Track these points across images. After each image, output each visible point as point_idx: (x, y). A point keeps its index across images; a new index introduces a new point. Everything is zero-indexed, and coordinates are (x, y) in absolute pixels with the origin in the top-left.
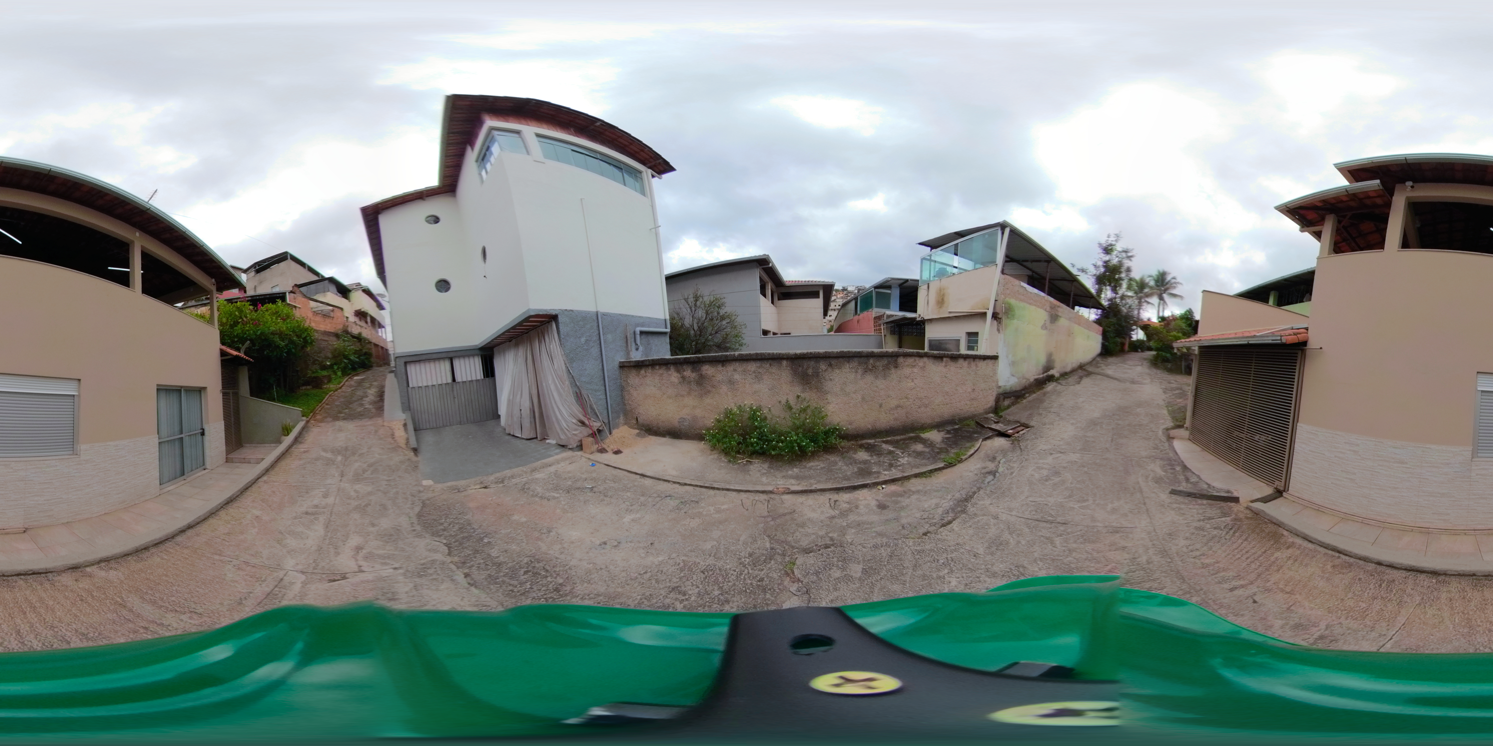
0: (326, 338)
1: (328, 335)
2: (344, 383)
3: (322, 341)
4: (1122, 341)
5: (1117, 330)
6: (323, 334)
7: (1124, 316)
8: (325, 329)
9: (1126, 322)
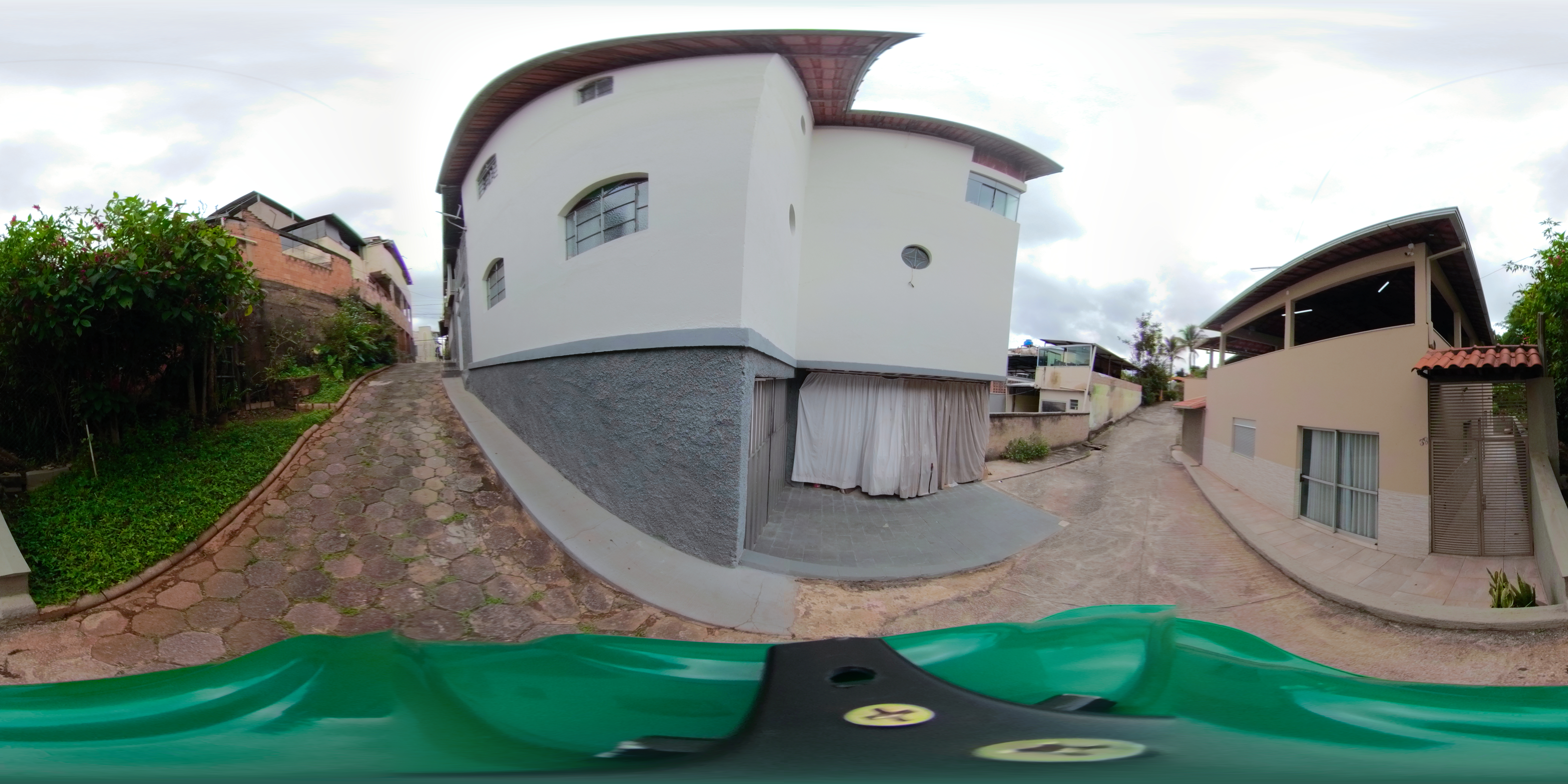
2: (350, 395)
3: (306, 309)
4: (1157, 394)
5: (1153, 386)
6: (309, 297)
7: (1157, 375)
8: (313, 288)
9: (1160, 379)
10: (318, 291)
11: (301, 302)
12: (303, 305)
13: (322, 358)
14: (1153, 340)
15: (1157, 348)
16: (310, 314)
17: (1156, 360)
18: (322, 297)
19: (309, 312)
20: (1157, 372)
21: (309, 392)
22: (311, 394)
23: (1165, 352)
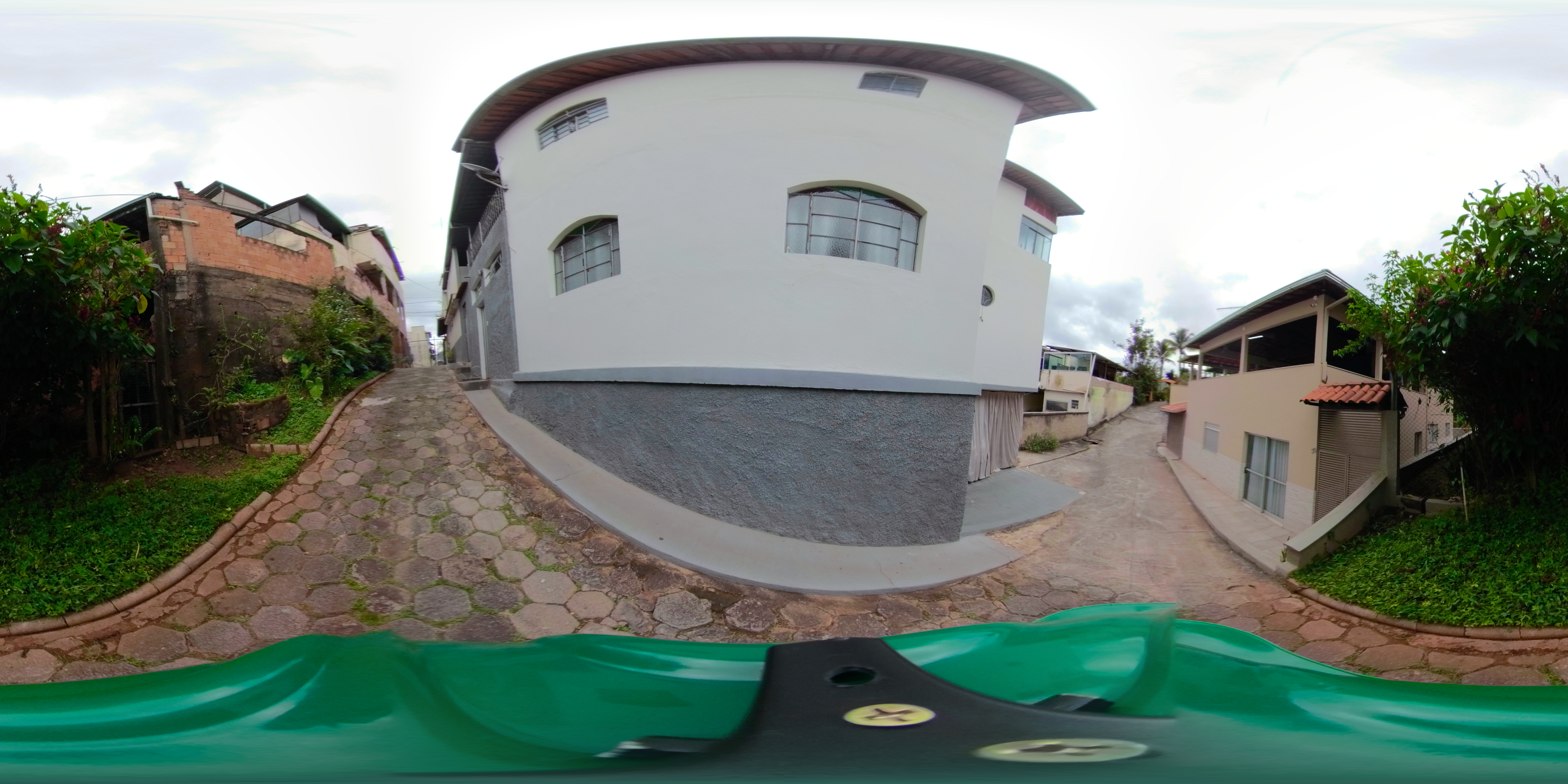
0: (285, 296)
1: (289, 290)
2: (333, 425)
3: (273, 304)
4: (1147, 395)
5: (1144, 387)
6: (277, 287)
7: (1148, 377)
8: (283, 277)
9: (1150, 381)
10: (289, 280)
11: (265, 295)
12: (267, 298)
13: (294, 368)
14: (1146, 344)
15: (1148, 352)
16: (278, 309)
17: (1148, 363)
18: (295, 288)
19: (276, 307)
20: (1147, 374)
21: (270, 422)
22: (272, 425)
23: (1156, 354)
